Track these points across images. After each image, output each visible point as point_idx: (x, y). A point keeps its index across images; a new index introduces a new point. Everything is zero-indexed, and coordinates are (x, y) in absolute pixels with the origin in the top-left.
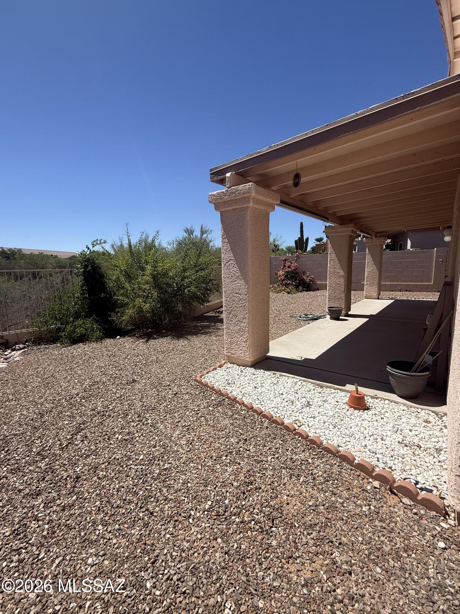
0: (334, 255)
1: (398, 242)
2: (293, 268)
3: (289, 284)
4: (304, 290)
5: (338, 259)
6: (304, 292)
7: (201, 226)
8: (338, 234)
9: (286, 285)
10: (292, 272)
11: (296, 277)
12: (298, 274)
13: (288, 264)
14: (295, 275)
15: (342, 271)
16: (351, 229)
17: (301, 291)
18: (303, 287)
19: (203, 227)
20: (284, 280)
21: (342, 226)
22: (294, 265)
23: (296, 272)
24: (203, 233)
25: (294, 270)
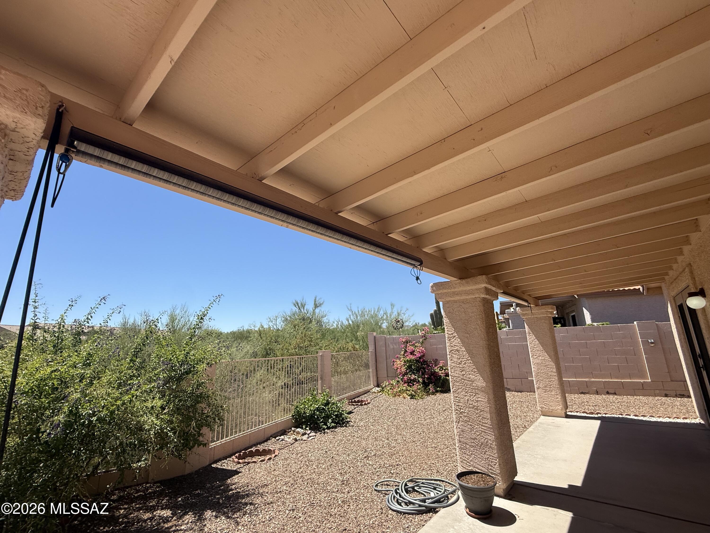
0: (457, 341)
1: (568, 314)
2: (418, 355)
3: (414, 380)
4: (437, 391)
5: (467, 350)
6: (438, 395)
7: (314, 299)
8: (457, 298)
9: (410, 382)
10: (417, 361)
11: (424, 368)
12: (427, 364)
13: (410, 348)
14: (422, 365)
15: (479, 377)
16: (483, 285)
17: (433, 394)
18: (436, 386)
19: (317, 299)
20: (406, 374)
21: (464, 281)
22: (419, 350)
23: (424, 361)
24: (316, 306)
25: (420, 358)
